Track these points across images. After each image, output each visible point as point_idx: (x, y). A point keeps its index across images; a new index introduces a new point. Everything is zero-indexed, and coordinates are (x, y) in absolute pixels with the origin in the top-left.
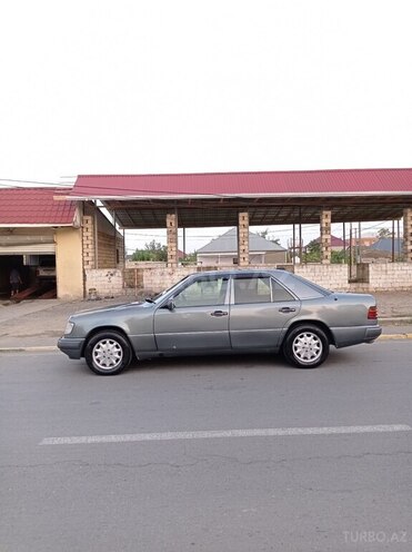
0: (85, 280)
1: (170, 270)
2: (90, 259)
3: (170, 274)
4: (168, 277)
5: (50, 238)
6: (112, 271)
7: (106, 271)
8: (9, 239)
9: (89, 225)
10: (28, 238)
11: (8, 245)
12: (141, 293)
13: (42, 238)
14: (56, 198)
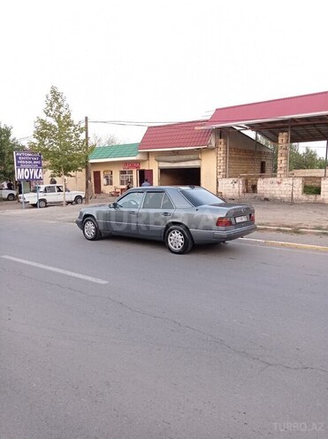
0: (217, 186)
1: (279, 180)
2: (221, 171)
3: (279, 183)
4: (277, 185)
5: (196, 156)
6: (235, 179)
7: (231, 180)
8: (175, 158)
9: (221, 146)
10: (184, 157)
11: (175, 162)
12: (255, 197)
13: (192, 157)
14: (196, 128)
